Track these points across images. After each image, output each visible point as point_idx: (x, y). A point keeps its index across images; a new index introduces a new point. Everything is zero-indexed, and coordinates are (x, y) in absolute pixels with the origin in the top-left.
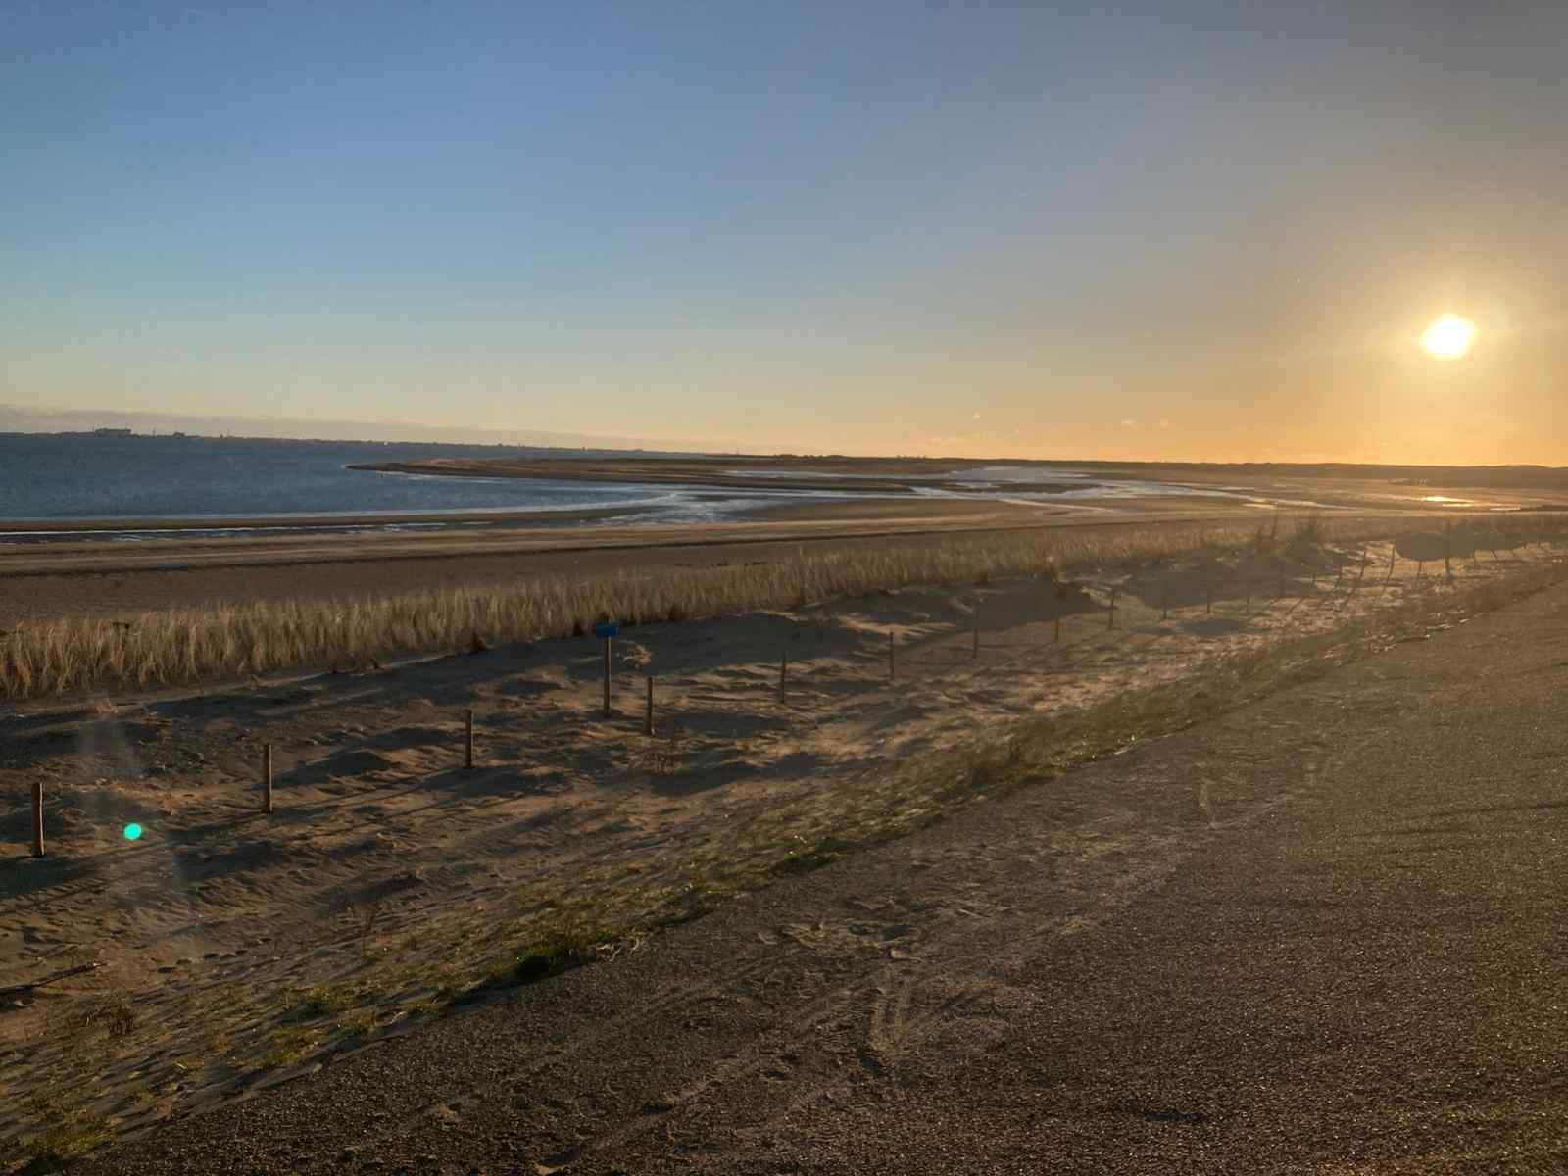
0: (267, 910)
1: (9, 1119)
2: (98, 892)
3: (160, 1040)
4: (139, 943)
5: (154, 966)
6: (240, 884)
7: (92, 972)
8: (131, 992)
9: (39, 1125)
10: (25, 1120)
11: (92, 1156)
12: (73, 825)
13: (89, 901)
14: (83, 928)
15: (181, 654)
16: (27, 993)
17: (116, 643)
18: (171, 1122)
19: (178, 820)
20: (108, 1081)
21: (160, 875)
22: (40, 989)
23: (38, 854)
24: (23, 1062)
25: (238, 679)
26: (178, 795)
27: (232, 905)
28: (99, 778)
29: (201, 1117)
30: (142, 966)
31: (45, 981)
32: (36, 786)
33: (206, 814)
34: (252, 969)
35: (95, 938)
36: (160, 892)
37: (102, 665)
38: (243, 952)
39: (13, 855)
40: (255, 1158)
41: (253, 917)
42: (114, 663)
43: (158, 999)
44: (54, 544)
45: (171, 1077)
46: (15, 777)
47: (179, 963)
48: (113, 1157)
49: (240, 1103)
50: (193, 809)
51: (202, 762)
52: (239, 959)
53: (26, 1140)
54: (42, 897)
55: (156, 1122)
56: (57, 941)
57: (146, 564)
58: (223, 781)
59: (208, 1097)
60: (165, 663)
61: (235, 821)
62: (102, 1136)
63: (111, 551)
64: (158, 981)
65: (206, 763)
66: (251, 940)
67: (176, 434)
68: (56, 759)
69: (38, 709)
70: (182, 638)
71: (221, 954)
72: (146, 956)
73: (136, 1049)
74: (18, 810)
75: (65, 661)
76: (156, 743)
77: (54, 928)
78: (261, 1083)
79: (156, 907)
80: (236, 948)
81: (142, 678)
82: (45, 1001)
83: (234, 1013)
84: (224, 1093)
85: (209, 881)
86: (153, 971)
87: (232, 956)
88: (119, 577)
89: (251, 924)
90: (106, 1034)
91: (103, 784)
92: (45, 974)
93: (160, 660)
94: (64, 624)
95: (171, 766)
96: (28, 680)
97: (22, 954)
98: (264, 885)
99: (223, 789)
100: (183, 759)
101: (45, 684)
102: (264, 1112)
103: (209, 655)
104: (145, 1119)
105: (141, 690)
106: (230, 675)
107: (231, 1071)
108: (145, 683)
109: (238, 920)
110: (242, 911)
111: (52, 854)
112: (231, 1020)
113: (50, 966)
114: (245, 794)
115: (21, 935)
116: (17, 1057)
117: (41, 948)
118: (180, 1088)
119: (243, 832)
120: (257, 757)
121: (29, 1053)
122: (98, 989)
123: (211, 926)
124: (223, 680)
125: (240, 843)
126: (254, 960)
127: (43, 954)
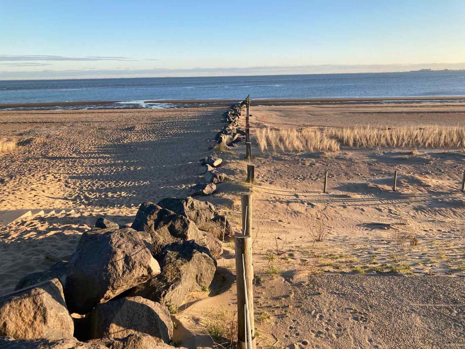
0: (459, 222)
1: (384, 258)
2: (408, 204)
3: (425, 250)
4: (419, 221)
5: (422, 228)
6: (451, 211)
7: (405, 225)
8: (416, 234)
9: (391, 262)
10: (388, 259)
11: (406, 275)
12: (403, 184)
13: (406, 206)
14: (404, 213)
15: (440, 139)
16: (388, 226)
17: (420, 134)
18: (429, 275)
19: (433, 188)
20: (410, 257)
21: (426, 203)
22: (392, 226)
23: (394, 190)
24: (387, 244)
25: (457, 149)
26: (434, 181)
27: (448, 217)
28: (411, 172)
29: (438, 277)
30: (419, 227)
31: (393, 224)
32: (396, 172)
33: (442, 188)
34: (453, 238)
35: (406, 216)
36: (426, 208)
37: (416, 140)
38: (450, 232)
39: (387, 189)
40: (455, 295)
41: (454, 223)
42: (419, 140)
43: (424, 238)
44: (405, 104)
45: (429, 262)
46: (389, 168)
47: (430, 230)
48: (412, 278)
49: (450, 277)
50: (438, 186)
51: (443, 172)
52: (448, 234)
53: (389, 265)
54: (394, 202)
55: (424, 273)
56: (397, 215)
57: (431, 111)
58: (449, 179)
59: (440, 272)
60: (434, 141)
61: (451, 192)
62: (409, 271)
63: (421, 107)
64: (424, 233)
65: (444, 173)
66: (453, 229)
67: (445, 69)
68: (401, 165)
69: (397, 151)
70: (440, 134)
71: (443, 231)
72: (420, 225)
73: (417, 250)
74: (390, 177)
75: (406, 138)
76: (429, 165)
77: (396, 211)
78: (458, 274)
79: (424, 212)
80: (448, 231)
81: (427, 145)
82: (394, 230)
83: (448, 250)
84: (445, 272)
85: (441, 208)
86: (422, 230)
87: (446, 232)
88: (422, 114)
89: (453, 224)
90: (409, 244)
91: (413, 174)
92: (393, 223)
93: (433, 140)
94: (405, 127)
95: (433, 172)
96: (395, 142)
97: (387, 216)
98: (459, 214)
99: (448, 181)
100: (436, 171)
101: (400, 144)
102: (458, 282)
103: (448, 140)
104: (421, 271)
105: (426, 148)
106: (455, 147)
107: (448, 267)
108: (427, 147)
109: (449, 222)
110: (451, 220)
111: (398, 191)
112: (447, 252)
113: (394, 221)
114: (456, 185)
115: (388, 211)
116: (385, 242)
117: (393, 215)
118: (431, 266)
119: (453, 196)
120: (461, 173)
121: (388, 242)
122: (407, 230)
123: (441, 222)
124: (452, 148)
125: (452, 199)
126: (453, 236)
127: (393, 217)
